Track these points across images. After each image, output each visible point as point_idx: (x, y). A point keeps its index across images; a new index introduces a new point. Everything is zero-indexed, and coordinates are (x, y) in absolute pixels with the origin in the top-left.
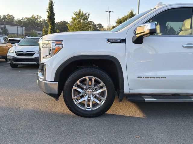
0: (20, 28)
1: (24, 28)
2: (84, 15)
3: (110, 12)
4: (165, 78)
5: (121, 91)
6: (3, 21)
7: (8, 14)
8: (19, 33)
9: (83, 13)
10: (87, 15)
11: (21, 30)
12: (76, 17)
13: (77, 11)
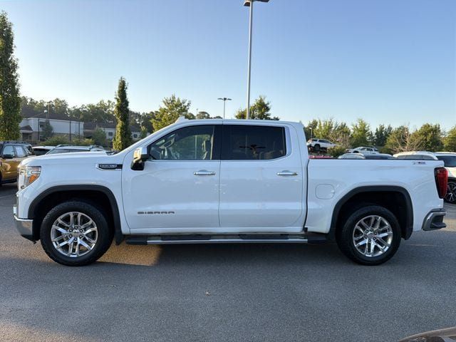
0: (74, 124)
1: (82, 124)
2: (181, 104)
3: (225, 99)
4: (173, 213)
5: (117, 231)
6: (45, 111)
7: (57, 99)
8: (73, 132)
9: (179, 101)
10: (186, 104)
11: (77, 128)
12: (167, 108)
13: (169, 97)
